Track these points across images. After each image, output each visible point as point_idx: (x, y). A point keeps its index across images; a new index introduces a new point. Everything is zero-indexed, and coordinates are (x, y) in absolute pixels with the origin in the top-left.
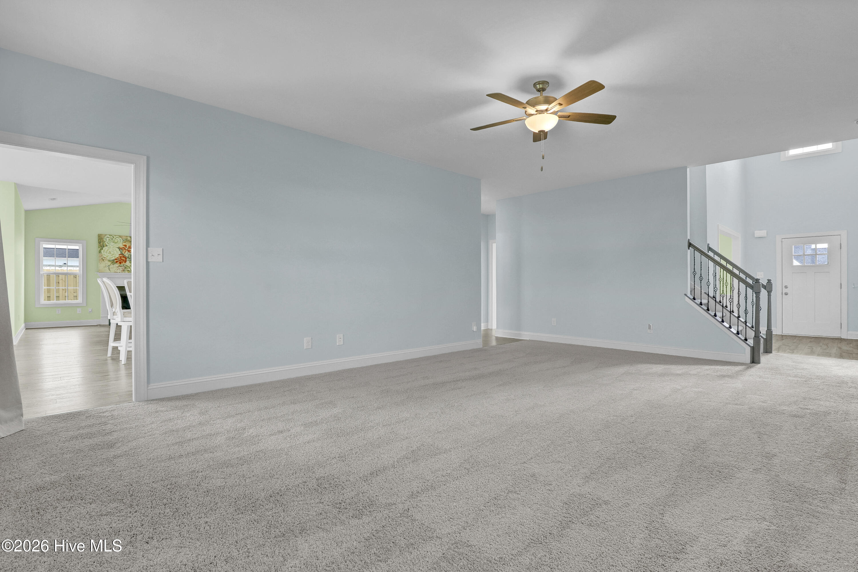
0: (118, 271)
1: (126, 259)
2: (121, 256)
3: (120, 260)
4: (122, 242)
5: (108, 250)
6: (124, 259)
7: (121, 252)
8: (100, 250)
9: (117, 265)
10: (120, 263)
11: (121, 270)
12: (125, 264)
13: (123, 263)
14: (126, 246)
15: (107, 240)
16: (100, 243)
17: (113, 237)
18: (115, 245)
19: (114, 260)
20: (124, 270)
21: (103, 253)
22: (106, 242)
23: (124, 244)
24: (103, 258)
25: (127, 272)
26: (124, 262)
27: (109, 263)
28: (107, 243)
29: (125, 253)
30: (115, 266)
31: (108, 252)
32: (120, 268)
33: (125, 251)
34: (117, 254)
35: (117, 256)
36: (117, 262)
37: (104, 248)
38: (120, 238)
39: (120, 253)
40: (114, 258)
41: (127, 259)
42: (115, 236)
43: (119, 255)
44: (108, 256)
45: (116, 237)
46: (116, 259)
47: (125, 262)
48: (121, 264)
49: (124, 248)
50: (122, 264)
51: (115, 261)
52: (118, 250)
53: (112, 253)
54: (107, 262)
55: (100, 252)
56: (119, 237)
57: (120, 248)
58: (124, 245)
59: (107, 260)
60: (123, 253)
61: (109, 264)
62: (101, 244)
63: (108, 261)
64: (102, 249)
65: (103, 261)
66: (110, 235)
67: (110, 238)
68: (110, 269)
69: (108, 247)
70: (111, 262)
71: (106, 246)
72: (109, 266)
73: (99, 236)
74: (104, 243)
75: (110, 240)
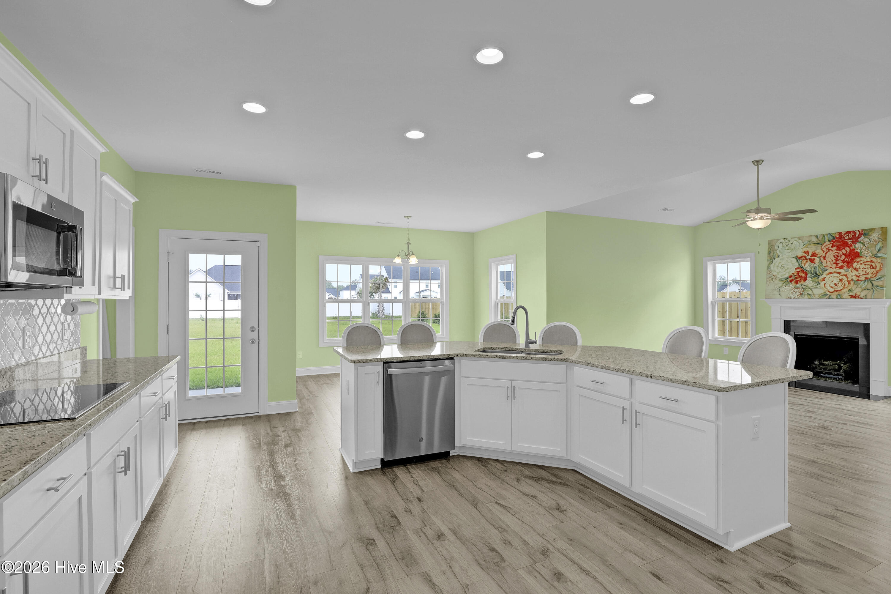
0: (793, 296)
1: (806, 274)
2: (799, 270)
3: (796, 278)
4: (802, 246)
5: (780, 263)
6: (803, 275)
7: (799, 264)
8: (769, 264)
9: (792, 286)
10: (797, 282)
11: (797, 293)
12: (804, 284)
13: (800, 282)
14: (807, 252)
15: (779, 248)
16: (769, 253)
17: (789, 241)
18: (791, 254)
19: (788, 278)
20: (802, 294)
21: (772, 268)
22: (778, 252)
23: (806, 249)
24: (773, 277)
25: (806, 297)
26: (802, 281)
27: (781, 284)
28: (780, 251)
29: (805, 265)
30: (788, 287)
31: (780, 266)
32: (795, 290)
33: (805, 261)
34: (792, 267)
35: (793, 271)
36: (791, 281)
37: (774, 261)
38: (800, 241)
39: (797, 265)
40: (787, 275)
41: (809, 275)
42: (792, 238)
43: (796, 269)
44: (780, 272)
45: (793, 240)
46: (791, 277)
47: (805, 279)
48: (797, 283)
49: (805, 257)
50: (799, 284)
51: (789, 279)
52: (795, 261)
53: (786, 266)
54: (777, 282)
55: (769, 267)
56: (797, 239)
57: (798, 258)
58: (805, 252)
59: (778, 279)
60: (803, 265)
61: (780, 285)
62: (772, 254)
63: (779, 280)
64: (771, 262)
65: (772, 280)
66: (784, 239)
67: (785, 243)
68: (781, 293)
69: (781, 257)
70: (783, 281)
71: (778, 257)
72: (779, 288)
73: (769, 244)
74: (776, 253)
75: (784, 247)
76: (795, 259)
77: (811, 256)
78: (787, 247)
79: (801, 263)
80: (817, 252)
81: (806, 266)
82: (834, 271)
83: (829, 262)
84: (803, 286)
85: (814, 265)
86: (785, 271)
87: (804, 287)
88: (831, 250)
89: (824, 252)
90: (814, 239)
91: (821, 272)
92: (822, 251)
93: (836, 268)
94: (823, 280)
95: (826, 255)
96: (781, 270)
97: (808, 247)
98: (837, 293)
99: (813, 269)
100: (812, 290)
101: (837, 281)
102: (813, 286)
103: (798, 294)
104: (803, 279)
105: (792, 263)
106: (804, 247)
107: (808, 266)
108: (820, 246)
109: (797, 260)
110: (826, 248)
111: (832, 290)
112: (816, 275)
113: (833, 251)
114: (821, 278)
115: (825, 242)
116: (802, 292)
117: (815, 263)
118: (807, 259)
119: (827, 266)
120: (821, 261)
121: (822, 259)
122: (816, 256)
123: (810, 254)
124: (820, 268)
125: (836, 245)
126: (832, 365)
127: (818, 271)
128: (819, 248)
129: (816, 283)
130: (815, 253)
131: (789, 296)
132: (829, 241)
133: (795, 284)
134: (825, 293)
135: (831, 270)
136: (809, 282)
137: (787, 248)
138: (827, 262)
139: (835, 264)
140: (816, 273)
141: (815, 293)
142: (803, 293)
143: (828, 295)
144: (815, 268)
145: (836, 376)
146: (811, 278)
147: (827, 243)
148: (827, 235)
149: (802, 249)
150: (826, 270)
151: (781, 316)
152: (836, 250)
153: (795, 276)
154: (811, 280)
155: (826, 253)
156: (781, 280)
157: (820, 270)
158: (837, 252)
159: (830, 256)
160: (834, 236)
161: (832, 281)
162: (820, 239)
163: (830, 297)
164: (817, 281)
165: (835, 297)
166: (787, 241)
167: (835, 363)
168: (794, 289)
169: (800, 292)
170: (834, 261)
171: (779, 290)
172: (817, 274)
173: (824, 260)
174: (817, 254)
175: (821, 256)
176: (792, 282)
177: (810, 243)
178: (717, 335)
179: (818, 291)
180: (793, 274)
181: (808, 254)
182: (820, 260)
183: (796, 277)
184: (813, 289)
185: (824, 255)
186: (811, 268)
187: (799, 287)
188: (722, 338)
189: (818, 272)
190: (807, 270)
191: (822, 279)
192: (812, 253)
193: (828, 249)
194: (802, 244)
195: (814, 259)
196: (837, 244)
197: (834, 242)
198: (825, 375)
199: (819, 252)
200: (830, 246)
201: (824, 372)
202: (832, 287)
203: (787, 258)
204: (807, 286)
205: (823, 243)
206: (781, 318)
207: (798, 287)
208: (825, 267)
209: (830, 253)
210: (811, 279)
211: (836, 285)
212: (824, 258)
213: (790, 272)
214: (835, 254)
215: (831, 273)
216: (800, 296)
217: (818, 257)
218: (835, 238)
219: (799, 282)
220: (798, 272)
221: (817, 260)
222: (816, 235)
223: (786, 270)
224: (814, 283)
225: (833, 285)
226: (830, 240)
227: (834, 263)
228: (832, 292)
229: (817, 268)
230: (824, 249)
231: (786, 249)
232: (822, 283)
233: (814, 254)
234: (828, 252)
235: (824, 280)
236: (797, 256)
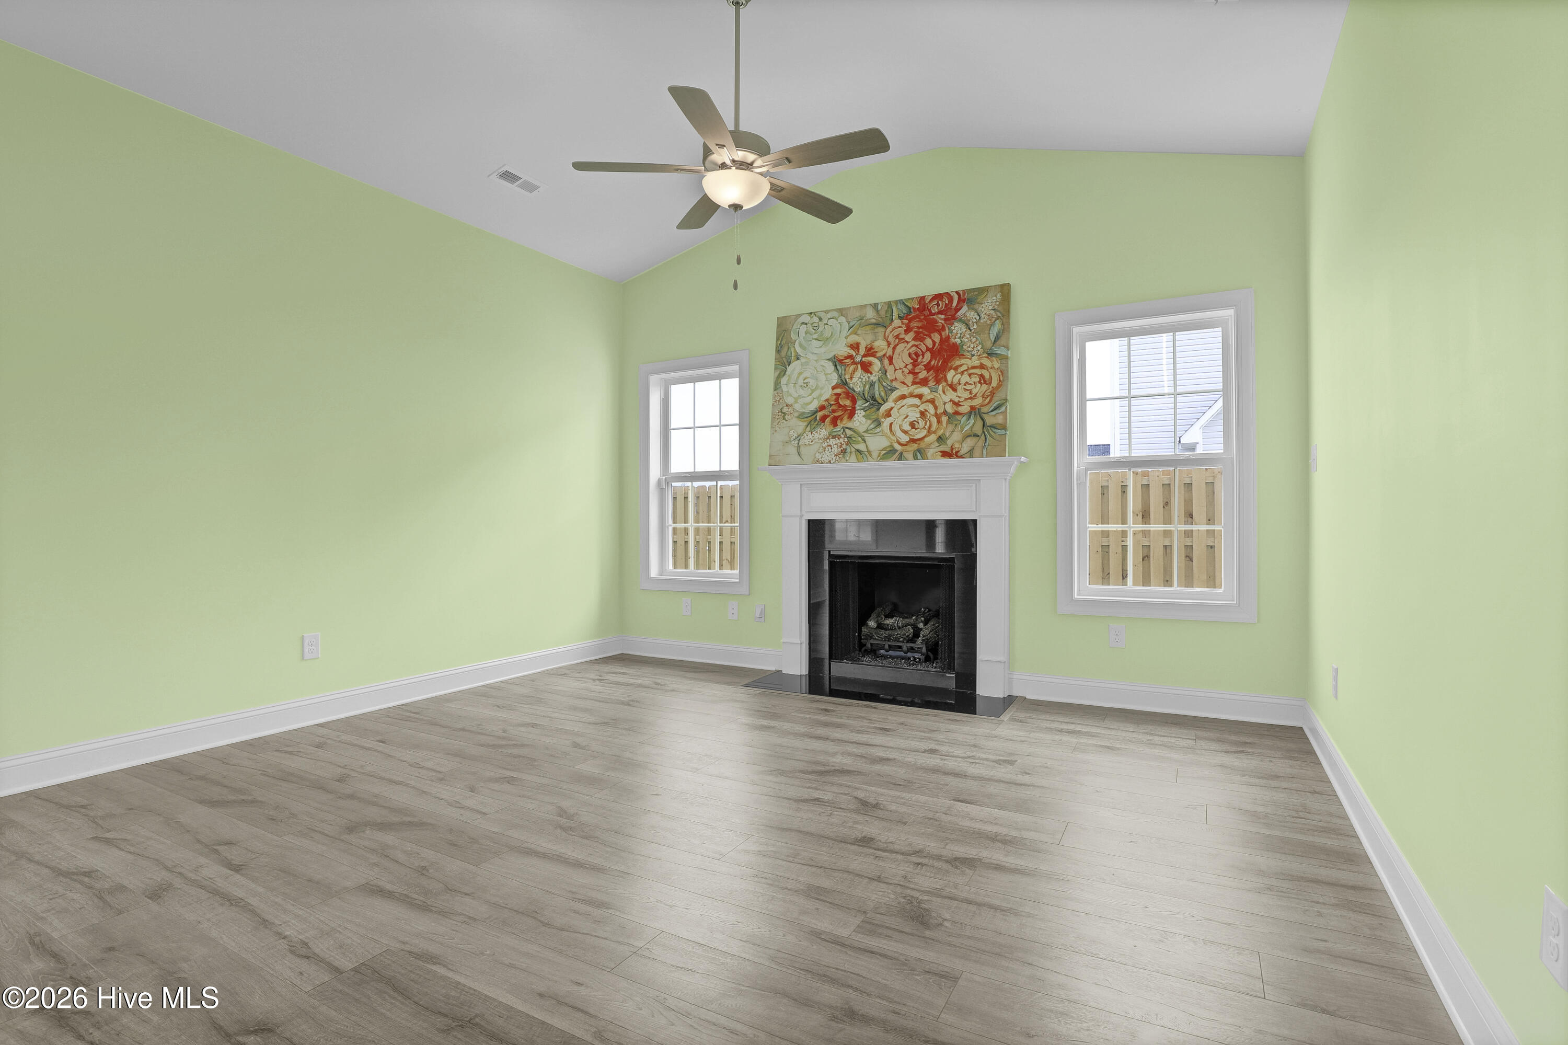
0: (826, 456)
1: (854, 401)
2: (838, 391)
3: (834, 411)
4: (845, 332)
5: (800, 374)
6: (848, 403)
7: (840, 377)
8: (778, 377)
9: (825, 431)
10: (834, 423)
11: (836, 450)
12: (850, 425)
13: (842, 420)
14: (855, 347)
15: (799, 335)
16: (779, 350)
17: (820, 319)
18: (823, 350)
19: (815, 412)
20: (844, 452)
21: (784, 388)
22: (797, 345)
23: (853, 339)
24: (785, 410)
25: (854, 457)
26: (845, 418)
27: (801, 425)
28: (801, 345)
29: (851, 378)
30: (817, 436)
31: (801, 381)
32: (832, 442)
33: (852, 367)
34: (826, 386)
35: (827, 393)
36: (823, 419)
37: (789, 369)
38: (843, 319)
39: (835, 379)
40: (815, 405)
41: (860, 403)
42: (827, 312)
43: (833, 388)
44: (800, 397)
45: (829, 315)
46: (822, 408)
47: (852, 414)
48: (835, 425)
49: (850, 357)
50: (840, 425)
51: (820, 414)
52: (830, 367)
53: (812, 382)
54: (794, 422)
55: (777, 386)
56: (836, 314)
57: (837, 362)
58: (852, 347)
59: (796, 414)
60: (847, 377)
61: (800, 430)
62: (783, 353)
63: (798, 417)
64: (783, 373)
65: (784, 419)
66: (811, 313)
67: (812, 324)
68: (803, 450)
69: (803, 360)
70: (805, 420)
71: (798, 359)
72: (798, 438)
73: (779, 326)
74: (792, 349)
75: (811, 334)
76: (831, 364)
77: (864, 356)
78: (815, 333)
79: (843, 372)
80: (876, 344)
81: (854, 380)
82: (909, 391)
83: (900, 369)
84: (847, 431)
85: (869, 378)
86: (811, 395)
87: (849, 432)
88: (903, 339)
89: (889, 344)
90: (870, 314)
91: (883, 394)
92: (885, 343)
93: (914, 383)
94: (888, 414)
95: (893, 354)
96: (802, 392)
97: (859, 332)
98: (915, 446)
99: (867, 387)
100: (865, 442)
101: (914, 415)
102: (867, 431)
103: (836, 452)
104: (847, 412)
105: (826, 375)
106: (850, 334)
107: (858, 381)
108: (881, 330)
109: (836, 366)
110: (895, 335)
111: (905, 438)
112: (875, 403)
113: (907, 342)
114: (884, 408)
115: (892, 320)
116: (844, 446)
117: (871, 373)
118: (856, 364)
119: (896, 379)
120: (885, 368)
121: (886, 361)
122: (873, 355)
123: (862, 351)
124: (882, 385)
125: (913, 327)
126: (903, 627)
127: (878, 391)
128: (881, 336)
129: (873, 422)
130: (871, 348)
131: (818, 456)
132: (900, 318)
133: (832, 427)
134: (891, 446)
135: (904, 390)
136: (860, 421)
137: (815, 336)
138: (896, 370)
139: (911, 375)
140: (873, 398)
141: (871, 448)
142: (846, 449)
143: (896, 451)
144: (872, 385)
145: (909, 654)
146: (863, 409)
147: (897, 322)
148: (896, 302)
149: (846, 338)
150: (893, 389)
151: (801, 510)
152: (915, 339)
153: (831, 405)
154: (864, 416)
155: (894, 348)
156: (802, 416)
157: (882, 389)
158: (916, 346)
159: (902, 357)
160: (909, 305)
161: (905, 416)
162: (883, 313)
163: (900, 458)
164: (874, 417)
165: (910, 455)
166: (816, 320)
167: (906, 621)
168: (828, 438)
169: (841, 447)
170: (910, 367)
171: (798, 444)
172: (875, 400)
173: (890, 365)
174: (876, 350)
175: (884, 355)
176: (824, 422)
177: (862, 323)
178: (671, 567)
179: (877, 443)
180: (827, 400)
181: (859, 352)
182: (883, 365)
183: (833, 407)
184: (866, 439)
185: (890, 352)
186: (865, 386)
187: (839, 433)
188: (680, 574)
189: (877, 396)
190: (855, 389)
191: (886, 411)
192: (866, 348)
193: (897, 337)
194: (847, 327)
195: (870, 364)
196: (915, 325)
197: (910, 322)
198: (888, 652)
199: (880, 345)
200: (902, 330)
201: (887, 647)
202: (905, 432)
203: (816, 361)
204: (855, 432)
205: (888, 322)
206: (801, 517)
207: (835, 434)
208: (892, 381)
209: (901, 346)
210: (864, 413)
211: (912, 425)
212: (891, 359)
213: (821, 395)
214: (911, 351)
215: (903, 397)
216: (841, 456)
217: (877, 358)
218: (912, 310)
219: (839, 421)
220: (838, 395)
221: (876, 365)
222: (875, 304)
223: (813, 391)
224: (869, 422)
225: (907, 427)
226: (902, 315)
227: (910, 372)
228: (906, 445)
229: (876, 386)
230: (891, 339)
231: (813, 339)
232: (886, 423)
233: (870, 352)
234: (897, 345)
235: (891, 416)
236: (835, 356)
